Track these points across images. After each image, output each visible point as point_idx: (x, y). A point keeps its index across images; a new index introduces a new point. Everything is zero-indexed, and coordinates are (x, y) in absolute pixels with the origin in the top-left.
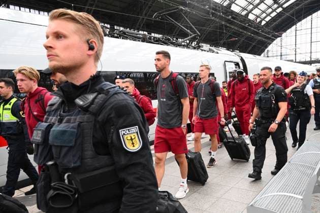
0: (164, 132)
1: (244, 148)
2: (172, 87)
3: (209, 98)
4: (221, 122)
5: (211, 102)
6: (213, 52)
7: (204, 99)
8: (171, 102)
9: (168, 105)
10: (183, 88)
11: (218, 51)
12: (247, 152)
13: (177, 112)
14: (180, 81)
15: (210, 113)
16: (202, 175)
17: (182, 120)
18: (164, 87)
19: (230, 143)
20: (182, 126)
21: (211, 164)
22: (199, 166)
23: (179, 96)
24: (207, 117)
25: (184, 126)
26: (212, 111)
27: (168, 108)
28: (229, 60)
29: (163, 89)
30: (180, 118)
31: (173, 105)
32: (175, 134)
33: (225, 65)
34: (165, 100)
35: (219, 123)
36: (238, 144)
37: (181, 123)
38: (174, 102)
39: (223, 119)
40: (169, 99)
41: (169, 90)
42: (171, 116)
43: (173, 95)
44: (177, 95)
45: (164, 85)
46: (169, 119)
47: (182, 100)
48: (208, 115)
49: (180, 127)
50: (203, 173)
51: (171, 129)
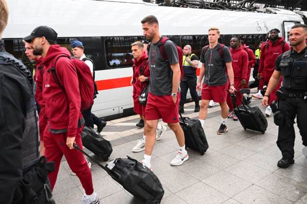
0: (155, 99)
1: (259, 119)
2: (161, 53)
3: (217, 64)
4: (230, 91)
5: (220, 68)
6: (271, 12)
7: (212, 65)
8: (160, 69)
9: (157, 71)
10: (172, 54)
11: (276, 12)
12: (262, 124)
13: (166, 79)
14: (169, 46)
15: (218, 79)
16: (201, 144)
17: (171, 87)
18: (154, 53)
19: (242, 113)
20: (172, 94)
21: (222, 131)
22: (197, 134)
23: (168, 62)
24: (215, 84)
25: (174, 95)
26: (220, 78)
27: (157, 75)
28: (288, 20)
29: (153, 55)
30: (170, 86)
31: (162, 71)
32: (166, 102)
33: (283, 25)
34: (154, 66)
35: (228, 91)
36: (251, 114)
37: (171, 92)
38: (163, 68)
39: (233, 87)
40: (159, 65)
41: (158, 57)
42: (160, 83)
43: (161, 62)
44: (167, 61)
45: (154, 51)
46: (158, 86)
47: (171, 66)
48: (215, 82)
49: (169, 95)
50: (202, 143)
51: (161, 97)
